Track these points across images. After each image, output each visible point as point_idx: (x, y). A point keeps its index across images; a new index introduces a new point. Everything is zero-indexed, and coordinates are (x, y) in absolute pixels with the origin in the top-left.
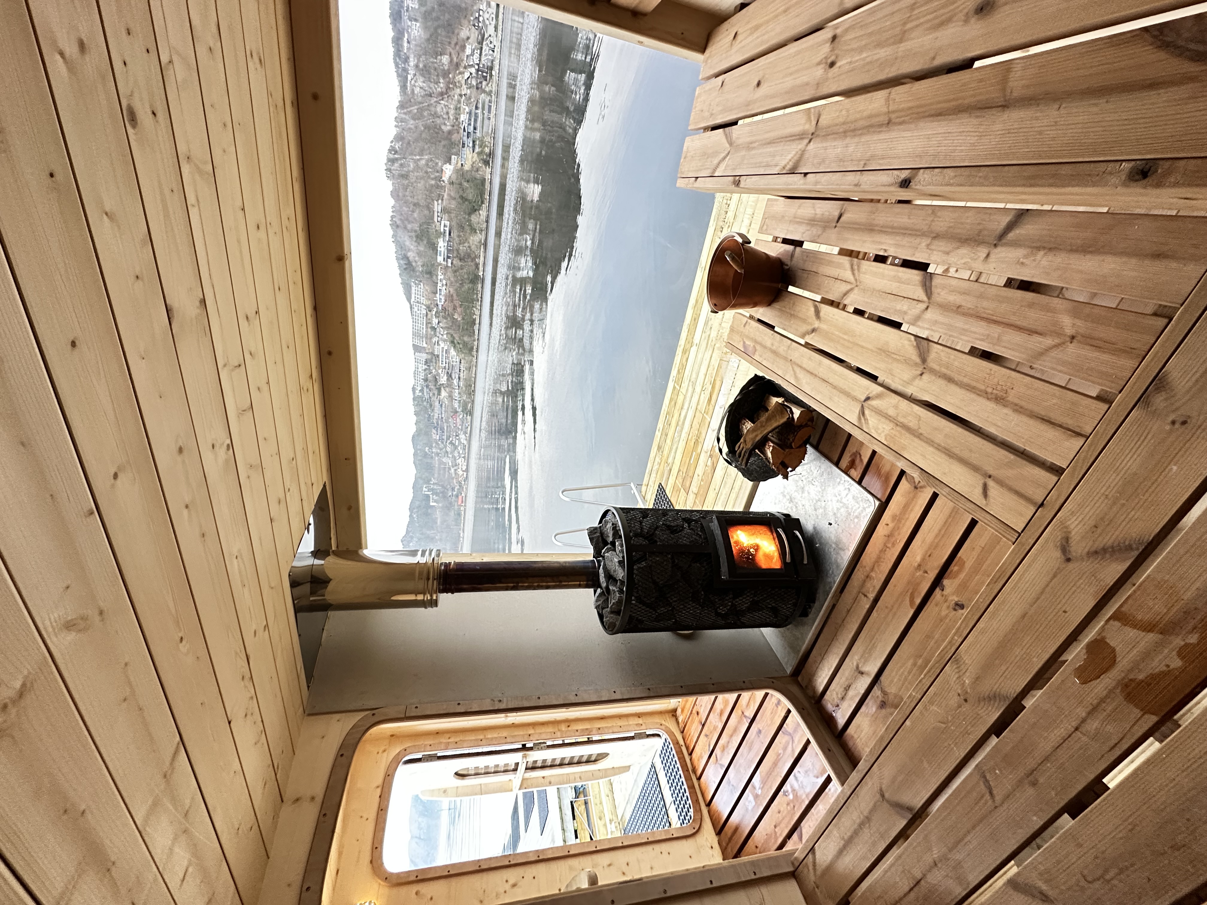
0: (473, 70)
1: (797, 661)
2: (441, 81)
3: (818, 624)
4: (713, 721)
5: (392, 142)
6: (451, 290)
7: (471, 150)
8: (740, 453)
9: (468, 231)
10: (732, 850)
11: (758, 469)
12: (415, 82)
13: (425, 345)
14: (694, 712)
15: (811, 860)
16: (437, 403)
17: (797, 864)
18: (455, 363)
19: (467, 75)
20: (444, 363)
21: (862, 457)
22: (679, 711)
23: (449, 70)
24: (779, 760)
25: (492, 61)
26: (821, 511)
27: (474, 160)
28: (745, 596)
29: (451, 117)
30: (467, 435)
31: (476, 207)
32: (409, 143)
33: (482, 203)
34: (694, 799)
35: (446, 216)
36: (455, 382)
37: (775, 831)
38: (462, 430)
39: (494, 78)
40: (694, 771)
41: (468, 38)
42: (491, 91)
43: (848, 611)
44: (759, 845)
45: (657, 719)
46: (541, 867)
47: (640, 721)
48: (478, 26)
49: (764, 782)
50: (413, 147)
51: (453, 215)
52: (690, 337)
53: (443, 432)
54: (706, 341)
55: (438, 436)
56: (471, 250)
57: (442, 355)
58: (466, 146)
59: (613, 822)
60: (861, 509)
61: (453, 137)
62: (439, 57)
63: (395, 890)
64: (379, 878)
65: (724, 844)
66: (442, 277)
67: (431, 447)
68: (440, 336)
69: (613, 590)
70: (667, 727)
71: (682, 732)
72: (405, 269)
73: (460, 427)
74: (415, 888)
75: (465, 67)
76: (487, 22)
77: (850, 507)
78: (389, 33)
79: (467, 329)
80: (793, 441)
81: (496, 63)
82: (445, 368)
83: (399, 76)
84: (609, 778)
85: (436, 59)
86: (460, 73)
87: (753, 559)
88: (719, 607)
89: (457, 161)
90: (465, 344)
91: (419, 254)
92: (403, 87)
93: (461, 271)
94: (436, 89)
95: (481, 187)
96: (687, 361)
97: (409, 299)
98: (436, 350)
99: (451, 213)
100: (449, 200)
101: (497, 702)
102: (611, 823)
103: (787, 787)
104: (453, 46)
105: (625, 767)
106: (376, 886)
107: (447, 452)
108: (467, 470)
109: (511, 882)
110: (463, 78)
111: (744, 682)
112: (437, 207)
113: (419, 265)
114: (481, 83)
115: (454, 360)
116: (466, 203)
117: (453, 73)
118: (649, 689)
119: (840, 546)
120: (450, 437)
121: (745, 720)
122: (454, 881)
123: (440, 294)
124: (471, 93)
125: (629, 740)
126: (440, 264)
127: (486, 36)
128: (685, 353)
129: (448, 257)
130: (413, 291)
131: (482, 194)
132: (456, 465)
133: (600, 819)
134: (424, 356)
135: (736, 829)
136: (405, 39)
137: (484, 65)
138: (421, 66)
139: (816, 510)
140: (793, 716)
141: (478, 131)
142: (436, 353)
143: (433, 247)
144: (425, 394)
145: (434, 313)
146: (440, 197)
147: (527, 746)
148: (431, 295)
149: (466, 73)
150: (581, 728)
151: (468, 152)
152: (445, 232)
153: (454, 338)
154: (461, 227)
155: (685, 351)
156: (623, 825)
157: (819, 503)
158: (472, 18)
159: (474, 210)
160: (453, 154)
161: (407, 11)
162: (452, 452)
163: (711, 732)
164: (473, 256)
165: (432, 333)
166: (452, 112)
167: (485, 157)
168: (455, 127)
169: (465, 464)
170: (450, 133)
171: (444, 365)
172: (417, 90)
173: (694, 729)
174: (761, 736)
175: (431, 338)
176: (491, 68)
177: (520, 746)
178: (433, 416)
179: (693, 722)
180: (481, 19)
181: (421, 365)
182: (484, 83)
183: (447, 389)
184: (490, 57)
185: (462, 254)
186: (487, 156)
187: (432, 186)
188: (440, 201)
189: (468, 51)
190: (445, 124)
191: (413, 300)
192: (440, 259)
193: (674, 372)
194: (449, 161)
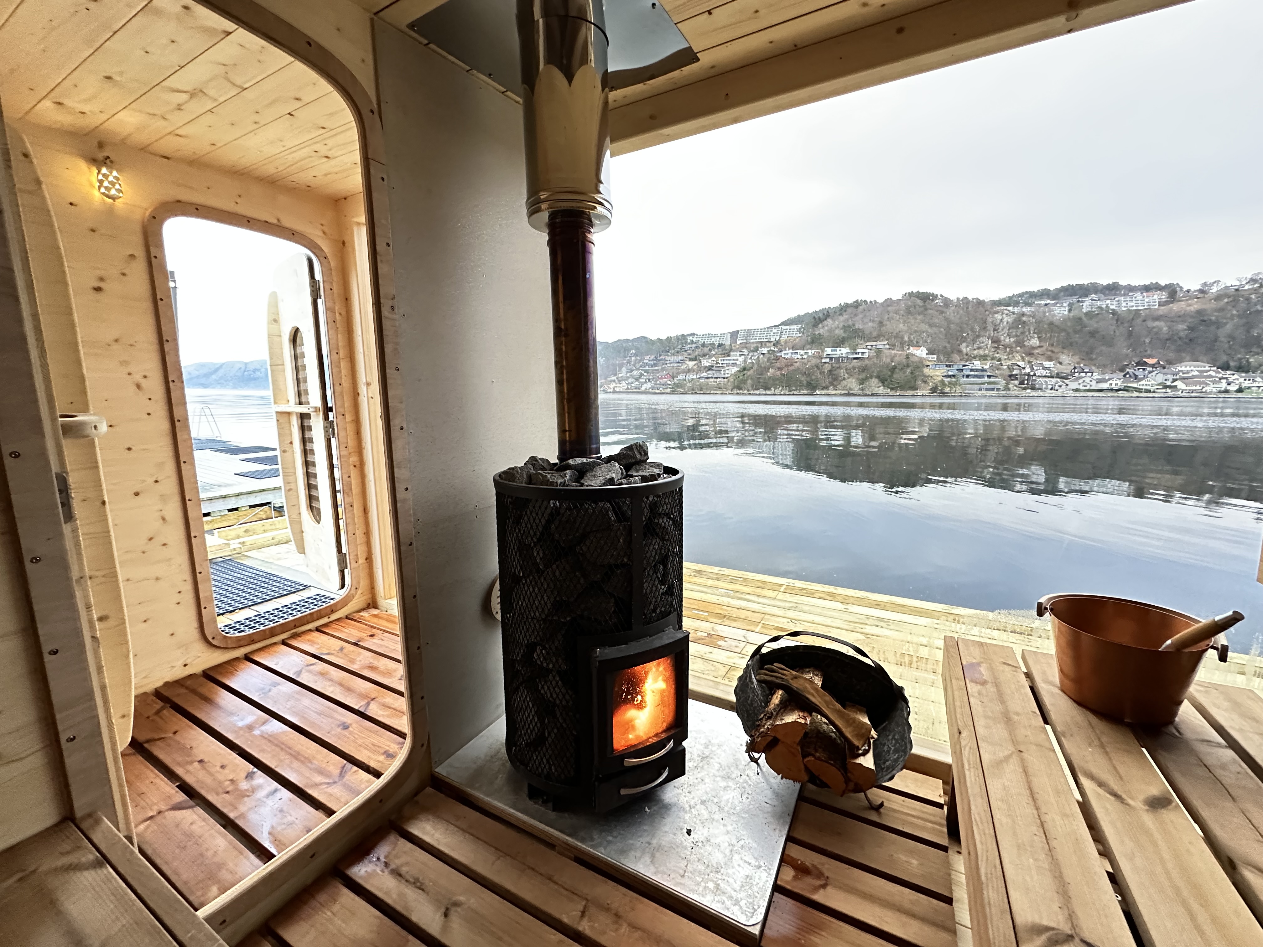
0: (1028, 370)
1: (457, 785)
2: (1012, 340)
3: (518, 819)
4: (361, 657)
5: (941, 296)
6: (798, 364)
7: (945, 374)
8: (773, 671)
9: (860, 377)
10: (179, 695)
11: (749, 702)
12: (1007, 314)
13: (739, 342)
14: (374, 631)
15: (83, 860)
16: (680, 358)
17: (84, 826)
18: (723, 373)
19: (1022, 364)
20: (723, 362)
21: (821, 891)
22: (375, 612)
23: (1024, 346)
24: (303, 762)
25: (1041, 389)
26: (705, 814)
27: (935, 378)
28: (563, 690)
29: (975, 352)
30: (650, 390)
31: (886, 383)
32: (942, 312)
33: (892, 389)
34: (256, 638)
35: (873, 353)
36: (704, 374)
37: (192, 762)
38: (656, 384)
39: (1024, 392)
40: (295, 636)
41: (1061, 363)
42: (1009, 390)
43: (550, 879)
44: (178, 737)
45: (364, 583)
46: (165, 425)
47: (362, 561)
48: (1075, 372)
49: (271, 739)
50: (940, 317)
51: (875, 360)
52: (852, 600)
53: (652, 366)
54: (857, 620)
55: (647, 361)
56: (841, 381)
57: (730, 360)
58: (949, 368)
59: (240, 546)
60: (734, 894)
61: (956, 355)
62: (1036, 336)
63: (138, 228)
64: (156, 209)
65: (189, 683)
66: (810, 354)
67: (636, 355)
68: (749, 357)
69: (565, 475)
70: (353, 597)
71: (347, 617)
72: (814, 317)
73: (658, 382)
74: (140, 253)
75: (1029, 362)
76: (1081, 381)
77: (730, 871)
78: (1052, 286)
79: (759, 382)
80: (819, 759)
81: (1039, 393)
82: (717, 363)
83: (1010, 298)
84: (292, 539)
85: (1034, 333)
86: (1023, 358)
87: (626, 701)
88: (545, 648)
89: (931, 361)
90: (744, 381)
91: (830, 331)
92: (999, 303)
93: (818, 372)
94: (1003, 335)
95: (907, 386)
96: (820, 598)
97: (783, 324)
98: (735, 353)
99: (877, 358)
100: (891, 356)
101: (390, 303)
102: (240, 543)
103: (261, 778)
104: (1050, 348)
105: (304, 548)
106: (144, 205)
107: (632, 371)
108: (614, 392)
109: (144, 383)
110: (1019, 361)
111: (422, 698)
112: (882, 344)
113: (822, 330)
114: (1017, 379)
115: (727, 372)
116: (890, 373)
117: (1022, 350)
118: (411, 544)
119: (657, 855)
120: (648, 373)
121: (363, 703)
122: (147, 305)
123: (792, 353)
124: (1004, 370)
125: (337, 547)
126: (823, 351)
127: (1066, 381)
128: (828, 595)
129: (831, 359)
130: (792, 327)
131: (902, 388)
132: (619, 381)
133: (246, 531)
134: (727, 342)
135: (208, 700)
136: (1048, 302)
137: (1035, 380)
138: (1024, 319)
139: (703, 802)
140: (370, 783)
141: (965, 379)
142: (731, 353)
143: (839, 343)
144: (689, 346)
145: (772, 348)
146: (892, 346)
147: (330, 414)
148: (790, 345)
149: (1023, 363)
150: (353, 482)
151: (942, 371)
152: (856, 353)
153: (749, 370)
154: (864, 369)
155: (832, 595)
156: (236, 558)
157: (715, 808)
158: (1082, 365)
159: (883, 381)
160: (938, 356)
161: (1079, 301)
162: (632, 376)
163: (345, 655)
164: (835, 383)
165: (752, 349)
166: (981, 352)
167: (940, 388)
168: (966, 357)
169: (621, 390)
170: (960, 352)
171: (720, 362)
172: (998, 316)
173: (351, 632)
174: (339, 730)
175: (746, 348)
176: (1033, 388)
177: (329, 405)
178: (668, 355)
179: (359, 629)
180: (1083, 374)
181: (718, 339)
182: (1016, 382)
183: (696, 367)
184: (1044, 386)
185: (835, 372)
186: (941, 390)
187: (902, 338)
188: (887, 347)
189: (1047, 364)
190: (967, 346)
191: (784, 327)
192: (829, 351)
193: (799, 584)
194: (930, 352)
